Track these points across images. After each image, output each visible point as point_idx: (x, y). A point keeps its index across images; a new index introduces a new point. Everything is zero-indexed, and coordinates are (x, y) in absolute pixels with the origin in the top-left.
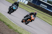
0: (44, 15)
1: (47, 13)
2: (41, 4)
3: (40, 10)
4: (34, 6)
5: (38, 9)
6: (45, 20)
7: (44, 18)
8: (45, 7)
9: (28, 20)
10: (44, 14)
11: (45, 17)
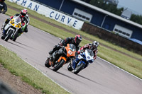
0: (131, 58)
1: (136, 52)
2: (117, 27)
3: (116, 45)
4: (100, 34)
5: (112, 43)
6: (137, 73)
7: (134, 66)
8: (128, 35)
9: (60, 58)
10: (129, 56)
11: (134, 64)
